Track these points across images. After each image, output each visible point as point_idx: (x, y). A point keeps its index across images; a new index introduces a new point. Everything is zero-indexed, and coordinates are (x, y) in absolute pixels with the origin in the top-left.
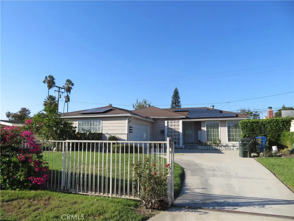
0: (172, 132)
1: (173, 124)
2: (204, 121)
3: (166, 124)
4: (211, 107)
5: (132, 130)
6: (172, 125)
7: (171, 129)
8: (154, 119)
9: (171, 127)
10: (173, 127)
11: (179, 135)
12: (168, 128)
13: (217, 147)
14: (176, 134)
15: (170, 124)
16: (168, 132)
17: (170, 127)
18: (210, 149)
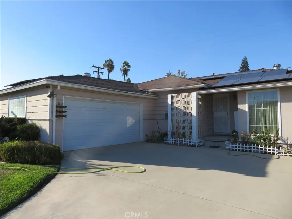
0: (179, 114)
1: (181, 100)
2: (244, 91)
3: (169, 101)
4: (274, 67)
5: (66, 112)
6: (179, 102)
7: (178, 109)
8: (154, 93)
9: (177, 106)
10: (181, 106)
11: (190, 121)
12: (173, 108)
13: (267, 148)
14: (186, 118)
15: (175, 100)
16: (173, 115)
17: (175, 105)
18: (250, 151)
